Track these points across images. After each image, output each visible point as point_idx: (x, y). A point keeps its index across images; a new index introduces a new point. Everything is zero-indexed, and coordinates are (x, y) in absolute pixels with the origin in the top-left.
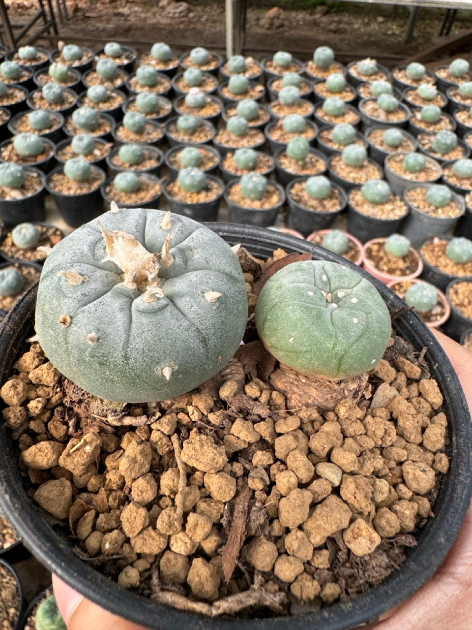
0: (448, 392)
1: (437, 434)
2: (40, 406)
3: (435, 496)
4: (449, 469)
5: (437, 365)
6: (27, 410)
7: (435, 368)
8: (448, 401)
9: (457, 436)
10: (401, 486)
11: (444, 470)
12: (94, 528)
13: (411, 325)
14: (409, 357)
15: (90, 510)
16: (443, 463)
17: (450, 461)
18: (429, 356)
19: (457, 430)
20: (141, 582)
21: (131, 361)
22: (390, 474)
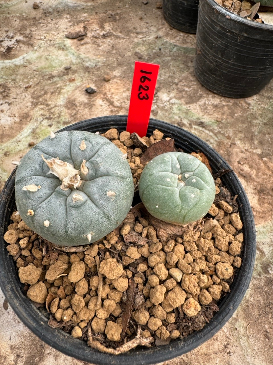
0: (246, 222)
1: (237, 247)
2: (26, 242)
3: (232, 280)
4: (241, 266)
5: (242, 205)
6: (19, 245)
7: (241, 206)
8: (245, 227)
9: (247, 248)
10: (214, 277)
11: (239, 266)
12: (59, 307)
13: (231, 179)
14: (227, 200)
15: (56, 297)
16: (239, 262)
17: (242, 261)
18: (238, 199)
19: (248, 244)
20: (83, 334)
21: (69, 233)
22: (209, 271)
